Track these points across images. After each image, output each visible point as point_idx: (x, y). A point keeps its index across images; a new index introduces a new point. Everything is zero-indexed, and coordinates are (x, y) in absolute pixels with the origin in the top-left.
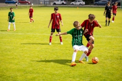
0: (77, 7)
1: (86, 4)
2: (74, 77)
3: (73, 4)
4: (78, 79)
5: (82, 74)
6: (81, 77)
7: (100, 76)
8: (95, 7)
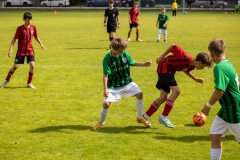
0: (53, 10)
1: (71, 5)
2: (50, 151)
3: (45, 5)
4: (59, 154)
5: (67, 143)
6: (65, 149)
7: (103, 146)
8: (88, 10)
